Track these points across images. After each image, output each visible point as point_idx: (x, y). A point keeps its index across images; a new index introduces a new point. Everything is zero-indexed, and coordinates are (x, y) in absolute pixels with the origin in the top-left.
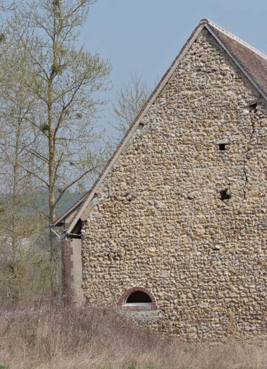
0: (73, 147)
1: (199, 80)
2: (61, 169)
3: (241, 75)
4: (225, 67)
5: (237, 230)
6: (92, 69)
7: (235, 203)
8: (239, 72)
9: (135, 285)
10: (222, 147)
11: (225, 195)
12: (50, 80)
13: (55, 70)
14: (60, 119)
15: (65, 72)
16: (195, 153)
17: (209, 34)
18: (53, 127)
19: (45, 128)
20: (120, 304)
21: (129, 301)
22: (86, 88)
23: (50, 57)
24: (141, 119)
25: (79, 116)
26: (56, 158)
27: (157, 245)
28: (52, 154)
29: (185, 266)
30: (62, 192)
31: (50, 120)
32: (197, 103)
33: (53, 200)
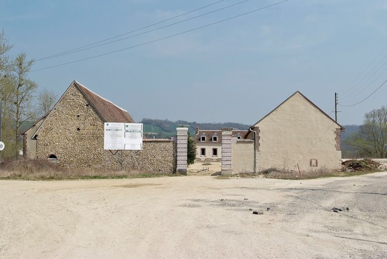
0: (25, 109)
1: (73, 97)
2: (21, 116)
3: (84, 97)
4: (80, 94)
5: (82, 139)
6: (32, 86)
7: (81, 131)
8: (84, 96)
9: (52, 153)
10: (78, 116)
11: (78, 129)
12: (18, 88)
13: (20, 85)
14: (21, 101)
15: (23, 86)
16: (71, 117)
17: (76, 85)
18: (19, 103)
19: (16, 103)
20: (47, 158)
21: (50, 158)
22: (30, 91)
23: (18, 81)
24: (55, 107)
25: (27, 100)
26: (19, 113)
27: (59, 142)
28: (18, 111)
29: (67, 148)
30: (21, 123)
31: (18, 101)
32: (71, 104)
33: (18, 126)
